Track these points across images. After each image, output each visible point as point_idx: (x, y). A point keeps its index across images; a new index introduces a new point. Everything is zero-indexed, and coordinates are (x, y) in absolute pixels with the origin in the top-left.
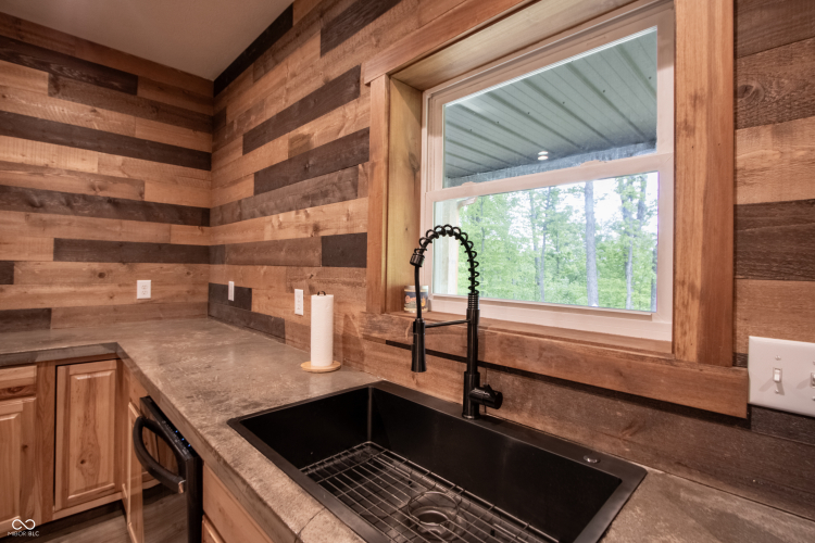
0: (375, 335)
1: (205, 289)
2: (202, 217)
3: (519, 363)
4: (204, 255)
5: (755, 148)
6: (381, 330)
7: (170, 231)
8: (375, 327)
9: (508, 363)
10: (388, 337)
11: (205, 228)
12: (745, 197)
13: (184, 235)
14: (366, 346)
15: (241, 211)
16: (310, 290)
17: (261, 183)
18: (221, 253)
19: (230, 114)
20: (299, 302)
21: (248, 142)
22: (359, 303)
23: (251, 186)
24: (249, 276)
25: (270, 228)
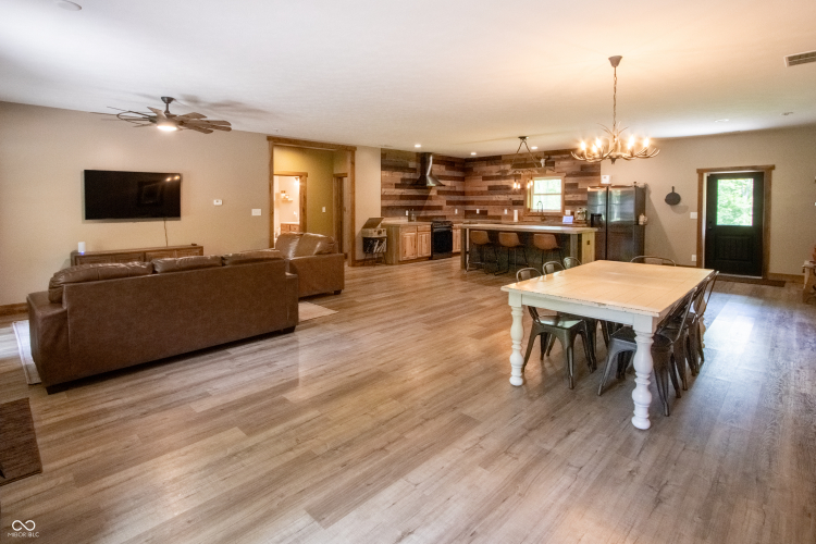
1: (464, 212)
2: (463, 193)
4: (465, 203)
5: (566, 196)
6: (527, 214)
9: (546, 215)
11: (464, 196)
12: (565, 199)
13: (461, 198)
14: (523, 217)
15: (482, 193)
16: (509, 210)
17: (490, 188)
18: (472, 203)
19: (475, 169)
20: (506, 212)
21: (486, 178)
22: (522, 211)
23: (486, 189)
24: (486, 208)
25: (495, 198)
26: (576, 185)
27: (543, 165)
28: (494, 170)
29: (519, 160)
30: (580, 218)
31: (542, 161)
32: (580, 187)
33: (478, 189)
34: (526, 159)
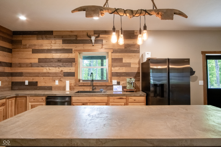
0: (77, 85)
1: (11, 83)
2: (10, 65)
3: (97, 85)
4: (12, 75)
5: (113, 69)
6: (78, 84)
7: (4, 69)
8: (77, 84)
9: (96, 85)
10: (79, 85)
11: (11, 68)
12: (112, 72)
13: (7, 70)
14: (74, 87)
15: (32, 65)
16: (60, 80)
17: (40, 60)
18: (21, 74)
19: (24, 42)
20: (57, 83)
21: (35, 51)
22: (73, 82)
23: (36, 61)
24: (36, 79)
25: (45, 70)
26: (121, 60)
27: (93, 41)
28: (46, 44)
29: (70, 36)
30: (128, 87)
31: (93, 38)
32: (124, 61)
33: (28, 61)
34: (76, 36)
